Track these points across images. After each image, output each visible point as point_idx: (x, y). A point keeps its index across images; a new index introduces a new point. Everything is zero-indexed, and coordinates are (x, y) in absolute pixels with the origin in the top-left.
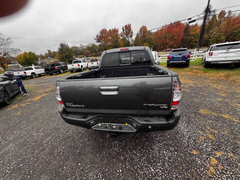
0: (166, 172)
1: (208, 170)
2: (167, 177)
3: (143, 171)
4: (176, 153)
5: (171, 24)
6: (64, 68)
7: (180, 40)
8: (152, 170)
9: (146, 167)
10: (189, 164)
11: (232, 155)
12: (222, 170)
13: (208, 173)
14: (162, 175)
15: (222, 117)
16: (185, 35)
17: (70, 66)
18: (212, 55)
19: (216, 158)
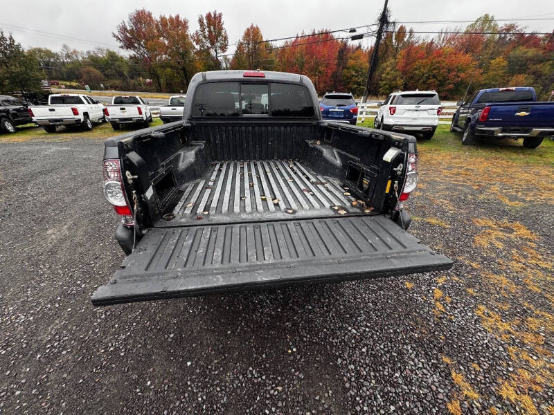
0: (376, 328)
1: (434, 308)
2: (381, 335)
3: (338, 338)
4: (382, 293)
5: (314, 35)
6: (14, 115)
7: (330, 75)
8: (354, 331)
9: (340, 328)
10: (407, 305)
11: (457, 279)
12: (452, 303)
13: (436, 312)
14: (373, 334)
15: (428, 223)
16: (339, 66)
17: (40, 112)
18: (394, 111)
19: (440, 288)
